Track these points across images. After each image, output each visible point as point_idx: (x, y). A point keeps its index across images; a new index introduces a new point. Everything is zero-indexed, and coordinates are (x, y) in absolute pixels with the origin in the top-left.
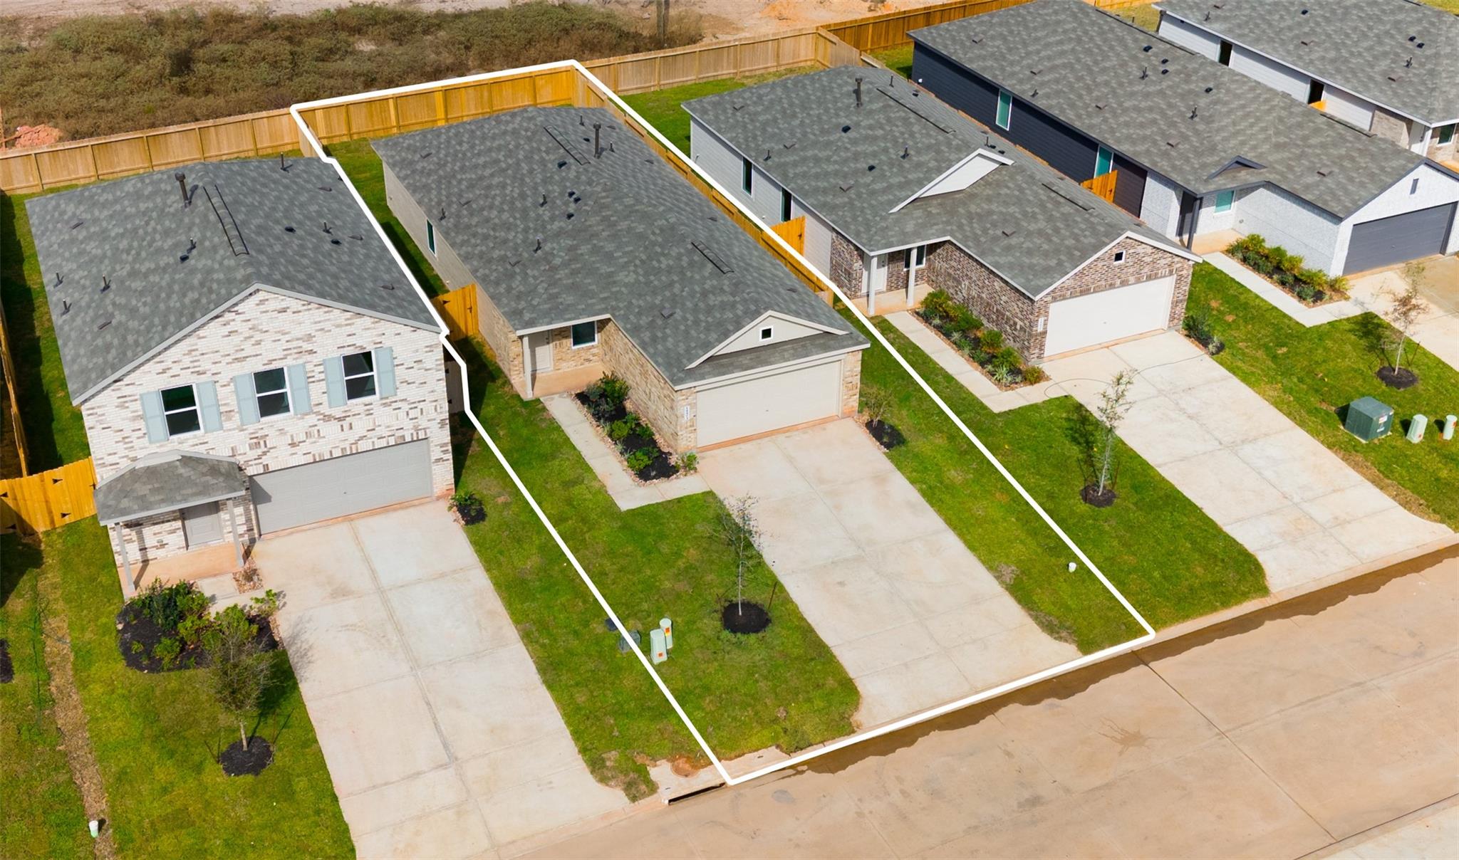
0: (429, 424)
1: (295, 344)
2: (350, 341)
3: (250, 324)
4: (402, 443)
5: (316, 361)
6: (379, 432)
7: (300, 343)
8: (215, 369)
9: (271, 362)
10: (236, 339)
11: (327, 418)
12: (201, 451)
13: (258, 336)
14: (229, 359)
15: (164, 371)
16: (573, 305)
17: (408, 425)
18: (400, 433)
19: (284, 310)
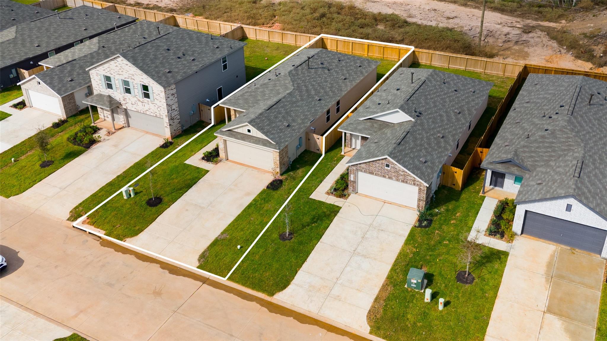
0: (163, 115)
1: (130, 75)
2: (142, 80)
3: (120, 65)
4: (156, 116)
5: (135, 83)
6: (151, 110)
7: (131, 76)
8: (114, 74)
9: (125, 78)
10: (118, 68)
11: (139, 100)
12: (113, 96)
13: (122, 70)
14: (117, 73)
15: (104, 70)
16: (240, 104)
17: (158, 112)
18: (156, 114)
19: (127, 65)
